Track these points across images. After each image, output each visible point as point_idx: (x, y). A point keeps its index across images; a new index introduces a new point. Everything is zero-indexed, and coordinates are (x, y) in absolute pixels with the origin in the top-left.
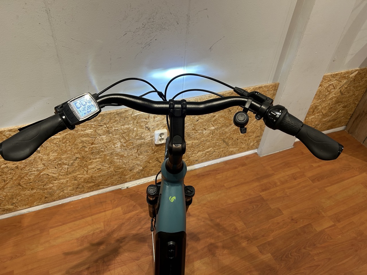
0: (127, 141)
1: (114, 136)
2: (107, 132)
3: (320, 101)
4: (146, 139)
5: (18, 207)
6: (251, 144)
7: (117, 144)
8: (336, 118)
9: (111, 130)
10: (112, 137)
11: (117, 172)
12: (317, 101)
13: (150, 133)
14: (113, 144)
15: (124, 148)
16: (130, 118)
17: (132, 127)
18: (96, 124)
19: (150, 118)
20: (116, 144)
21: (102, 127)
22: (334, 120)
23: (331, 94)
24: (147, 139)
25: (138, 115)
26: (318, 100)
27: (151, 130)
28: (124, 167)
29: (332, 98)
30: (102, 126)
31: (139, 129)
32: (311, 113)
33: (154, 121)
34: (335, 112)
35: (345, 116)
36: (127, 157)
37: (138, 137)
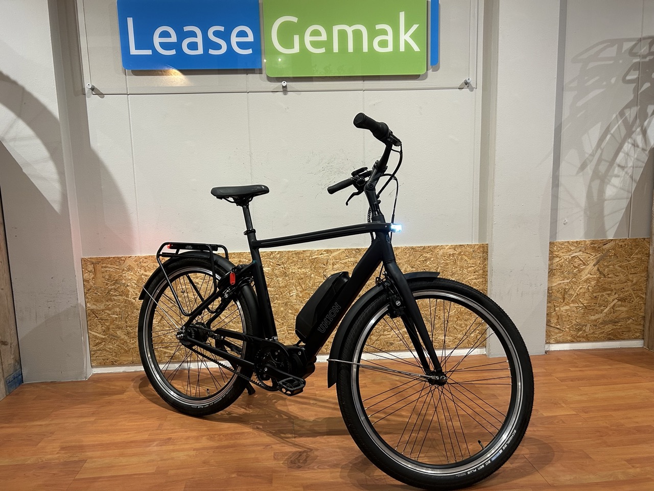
0: (304, 290)
1: (290, 281)
2: (284, 274)
3: (568, 281)
6: (472, 335)
7: (293, 291)
8: (616, 318)
9: (288, 273)
10: (288, 281)
12: (563, 282)
19: (328, 264)
20: (291, 292)
22: (614, 322)
23: (583, 273)
25: (316, 258)
26: (563, 280)
29: (588, 279)
31: (317, 277)
32: (562, 301)
34: (608, 308)
35: (634, 319)
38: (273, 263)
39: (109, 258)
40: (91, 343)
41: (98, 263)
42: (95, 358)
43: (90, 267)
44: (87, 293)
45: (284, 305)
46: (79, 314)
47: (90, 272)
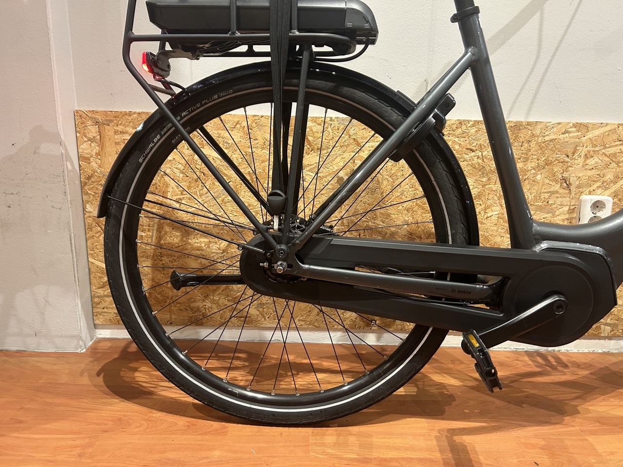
1: (490, 186)
2: (480, 170)
4: (557, 213)
5: (265, 319)
9: (489, 168)
10: (487, 186)
13: (568, 199)
14: (483, 206)
16: (533, 144)
17: (533, 171)
18: (462, 143)
19: (576, 155)
20: (490, 209)
21: (473, 154)
24: (558, 215)
25: (551, 140)
27: (574, 190)
30: (473, 151)
31: (547, 181)
33: (583, 166)
37: (540, 204)
38: (460, 144)
39: (130, 114)
40: (94, 281)
41: (108, 123)
42: (100, 310)
43: (93, 131)
44: (86, 184)
46: (69, 223)
47: (92, 140)
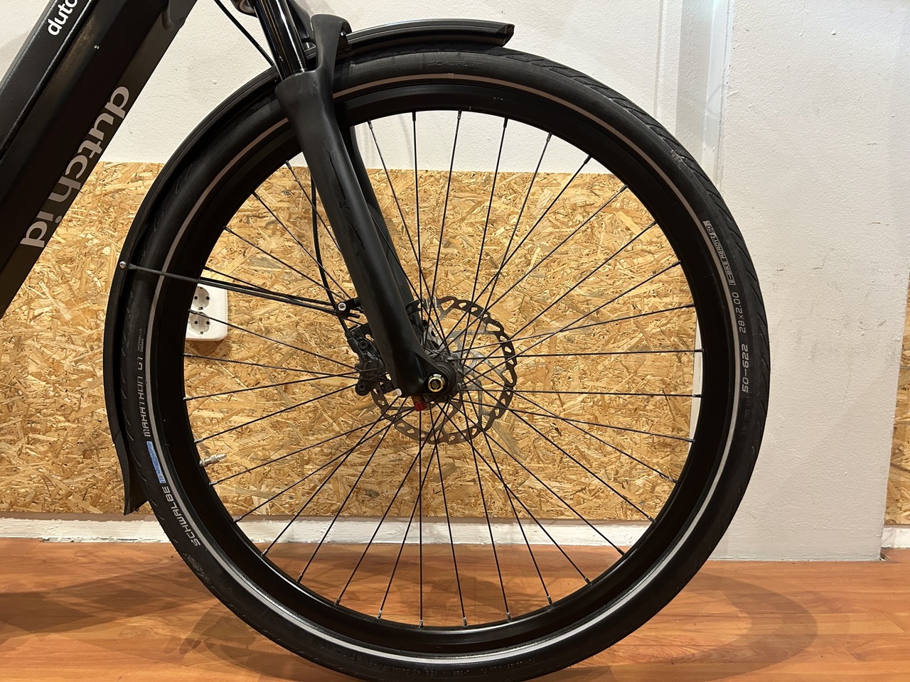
0: (77, 299)
6: (639, 482)
7: (42, 302)
11: (36, 441)
15: (65, 327)
28: (63, 424)
36: (75, 377)
45: (11, 346)
